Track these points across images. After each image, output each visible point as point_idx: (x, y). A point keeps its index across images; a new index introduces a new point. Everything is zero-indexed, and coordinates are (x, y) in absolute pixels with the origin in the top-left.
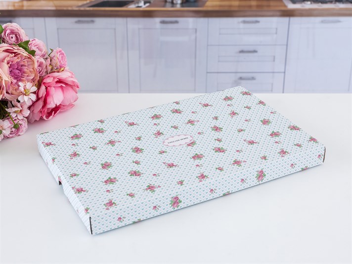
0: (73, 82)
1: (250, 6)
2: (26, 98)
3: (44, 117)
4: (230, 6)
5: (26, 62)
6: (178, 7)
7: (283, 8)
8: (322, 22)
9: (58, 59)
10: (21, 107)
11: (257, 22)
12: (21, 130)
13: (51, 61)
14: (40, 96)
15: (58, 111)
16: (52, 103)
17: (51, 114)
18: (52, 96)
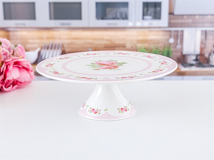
9: (19, 51)
14: (2, 71)
15: (16, 86)
16: (10, 76)
17: (10, 86)
18: (11, 72)
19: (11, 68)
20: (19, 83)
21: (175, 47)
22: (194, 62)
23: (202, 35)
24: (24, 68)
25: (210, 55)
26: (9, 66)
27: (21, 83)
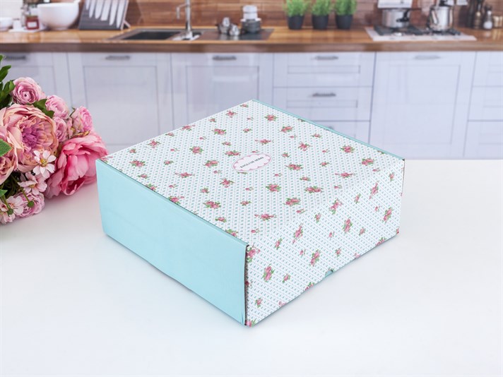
0: (100, 148)
1: (326, 39)
2: (42, 170)
3: (65, 192)
4: (301, 38)
5: (43, 125)
6: (236, 40)
7: (367, 41)
8: (417, 58)
9: (82, 120)
10: (37, 180)
11: (335, 58)
12: (36, 209)
13: (73, 122)
14: (60, 166)
16: (74, 175)
17: (73, 187)
19: (75, 160)
22: (400, 25)
24: (93, 153)
25: (432, 9)
26: (72, 156)
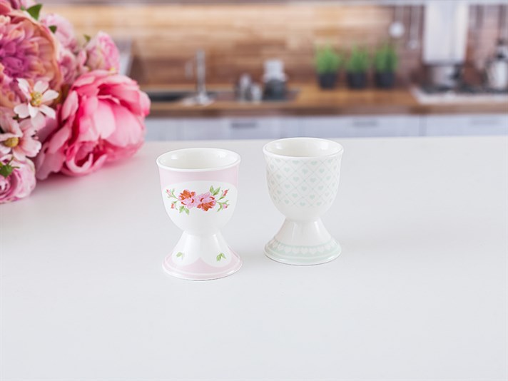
2: (32, 111)
3: (72, 164)
5: (36, 45)
9: (103, 53)
10: (23, 131)
14: (65, 115)
15: (103, 158)
16: (91, 130)
17: (86, 159)
18: (91, 117)
19: (93, 104)
20: (110, 150)
21: (405, 45)
23: (470, 14)
24: (125, 104)
26: (88, 97)
27: (115, 148)
